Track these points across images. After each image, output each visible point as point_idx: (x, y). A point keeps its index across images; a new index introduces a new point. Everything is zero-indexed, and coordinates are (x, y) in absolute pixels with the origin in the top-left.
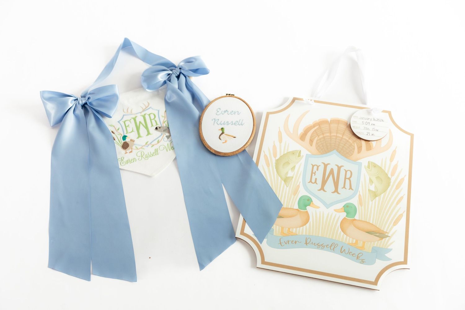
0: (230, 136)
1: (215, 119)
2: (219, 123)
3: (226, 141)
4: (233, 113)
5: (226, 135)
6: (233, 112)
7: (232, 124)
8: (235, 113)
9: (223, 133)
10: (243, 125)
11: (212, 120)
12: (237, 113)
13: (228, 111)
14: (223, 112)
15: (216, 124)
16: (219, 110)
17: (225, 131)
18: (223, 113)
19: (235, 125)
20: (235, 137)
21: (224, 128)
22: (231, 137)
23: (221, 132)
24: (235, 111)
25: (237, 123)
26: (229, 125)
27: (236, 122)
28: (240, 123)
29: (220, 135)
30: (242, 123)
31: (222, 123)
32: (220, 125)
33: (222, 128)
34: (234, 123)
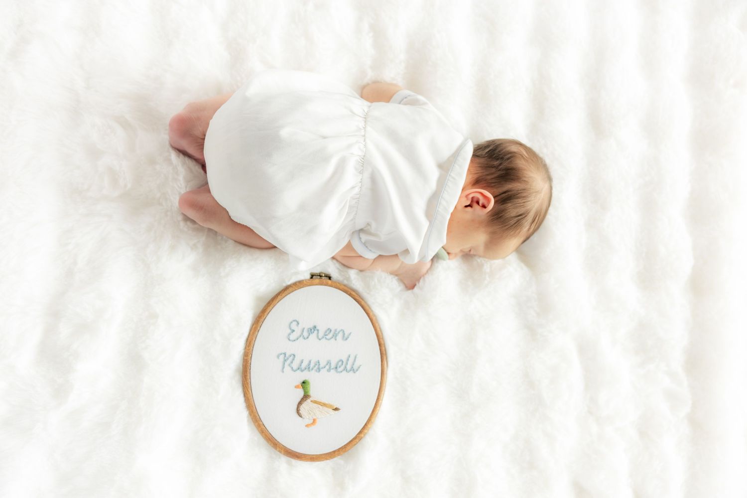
0: (324, 405)
1: (285, 354)
2: (295, 365)
3: (314, 421)
4: (331, 334)
5: (315, 402)
6: (332, 332)
7: (329, 370)
8: (335, 336)
9: (306, 397)
10: (358, 372)
11: (278, 357)
12: (340, 336)
13: (318, 330)
14: (305, 330)
15: (289, 368)
16: (294, 326)
17: (312, 392)
18: (305, 334)
19: (337, 372)
20: (336, 409)
21: (309, 381)
22: (325, 408)
23: (300, 393)
24: (336, 330)
25: (342, 367)
26: (322, 370)
27: (340, 363)
28: (349, 367)
29: (300, 403)
30: (355, 367)
31: (304, 365)
32: (299, 371)
33: (304, 382)
34: (333, 366)
